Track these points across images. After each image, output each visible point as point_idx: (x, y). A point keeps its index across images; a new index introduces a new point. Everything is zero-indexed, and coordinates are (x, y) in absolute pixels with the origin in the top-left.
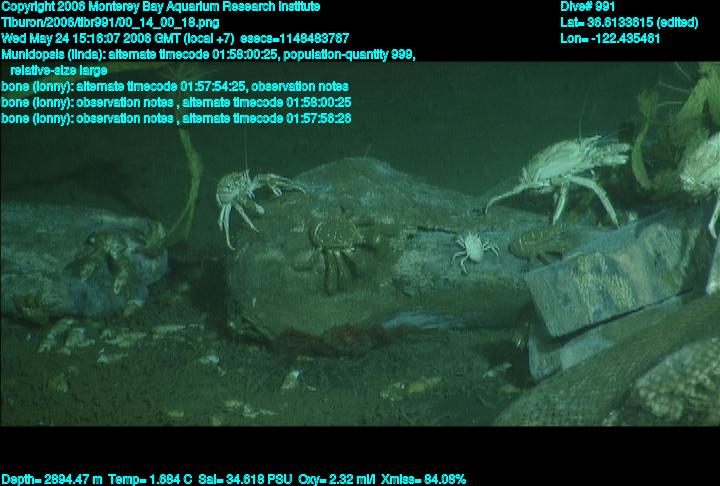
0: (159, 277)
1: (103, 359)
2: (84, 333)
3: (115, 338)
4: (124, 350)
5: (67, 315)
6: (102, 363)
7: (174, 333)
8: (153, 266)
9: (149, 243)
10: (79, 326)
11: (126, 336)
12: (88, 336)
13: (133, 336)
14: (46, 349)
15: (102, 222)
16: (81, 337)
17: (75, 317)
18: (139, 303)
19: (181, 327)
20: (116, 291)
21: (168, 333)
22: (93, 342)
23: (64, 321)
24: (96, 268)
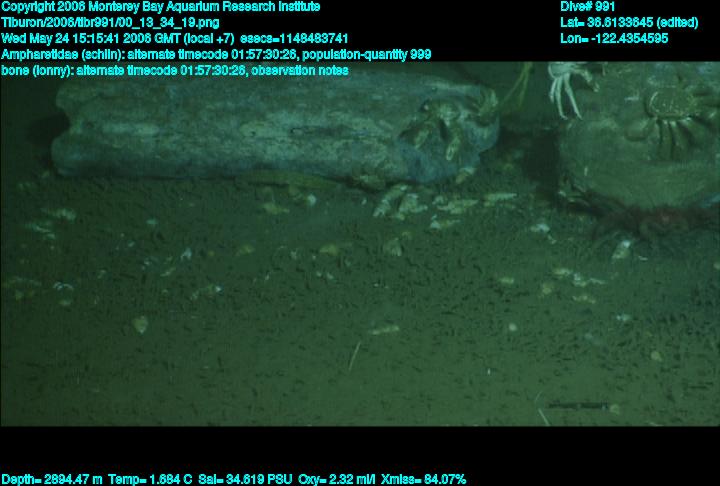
0: (490, 145)
1: (435, 225)
2: (418, 199)
3: (447, 204)
4: (455, 216)
5: (400, 181)
6: (435, 229)
7: (505, 201)
8: (485, 134)
9: (482, 110)
10: (412, 192)
11: (458, 202)
12: (421, 202)
13: (465, 203)
14: (381, 213)
15: (436, 89)
16: (415, 203)
17: (408, 183)
18: (470, 170)
19: (512, 195)
20: (449, 158)
21: (499, 202)
22: (426, 208)
23: (397, 186)
24: (430, 136)
